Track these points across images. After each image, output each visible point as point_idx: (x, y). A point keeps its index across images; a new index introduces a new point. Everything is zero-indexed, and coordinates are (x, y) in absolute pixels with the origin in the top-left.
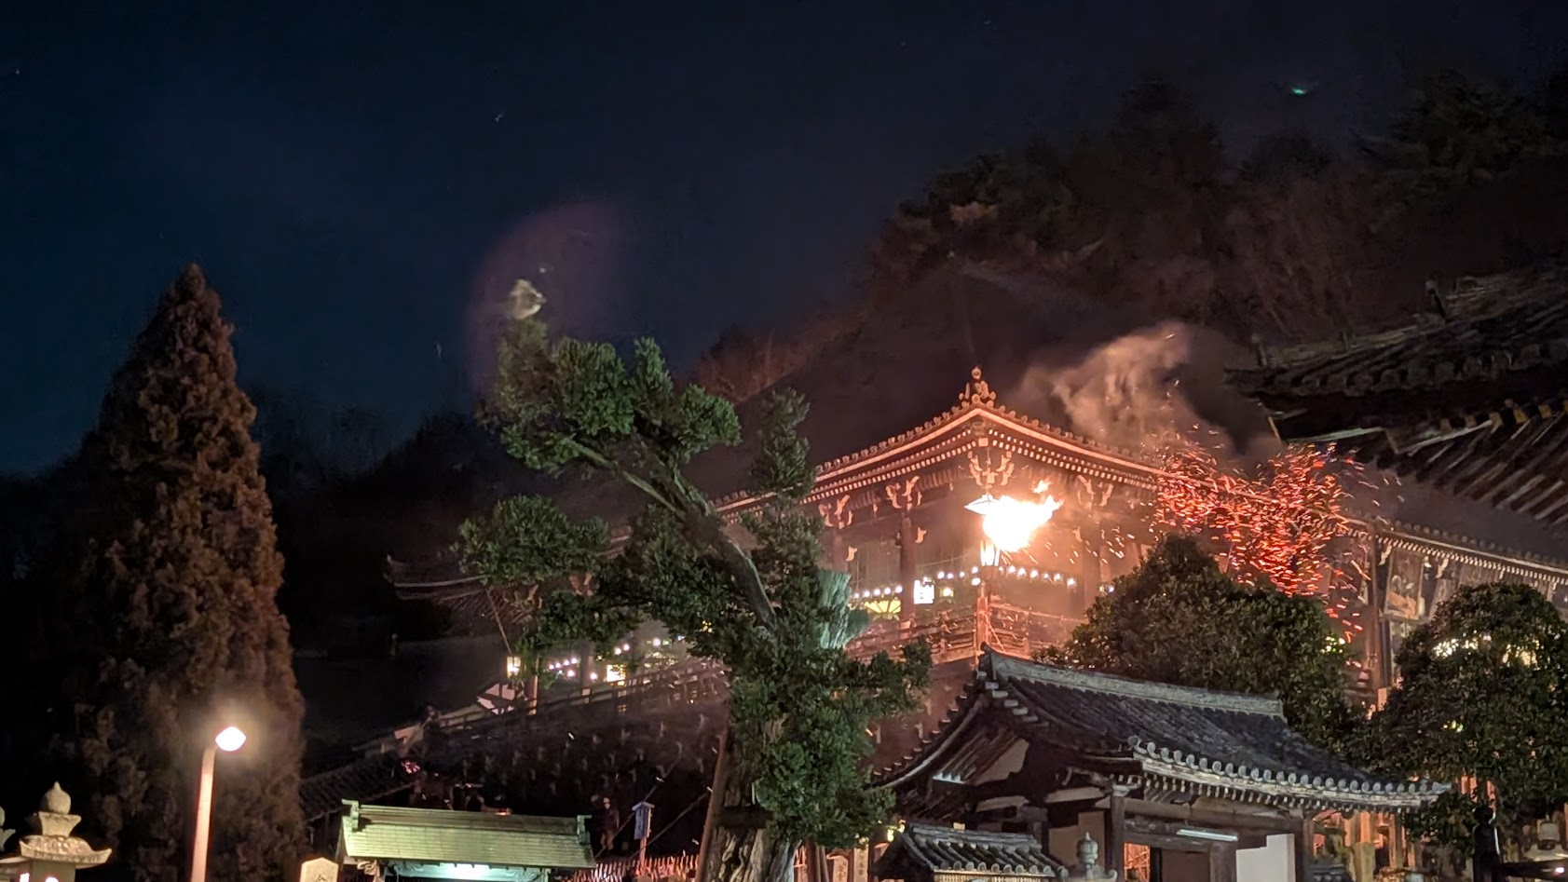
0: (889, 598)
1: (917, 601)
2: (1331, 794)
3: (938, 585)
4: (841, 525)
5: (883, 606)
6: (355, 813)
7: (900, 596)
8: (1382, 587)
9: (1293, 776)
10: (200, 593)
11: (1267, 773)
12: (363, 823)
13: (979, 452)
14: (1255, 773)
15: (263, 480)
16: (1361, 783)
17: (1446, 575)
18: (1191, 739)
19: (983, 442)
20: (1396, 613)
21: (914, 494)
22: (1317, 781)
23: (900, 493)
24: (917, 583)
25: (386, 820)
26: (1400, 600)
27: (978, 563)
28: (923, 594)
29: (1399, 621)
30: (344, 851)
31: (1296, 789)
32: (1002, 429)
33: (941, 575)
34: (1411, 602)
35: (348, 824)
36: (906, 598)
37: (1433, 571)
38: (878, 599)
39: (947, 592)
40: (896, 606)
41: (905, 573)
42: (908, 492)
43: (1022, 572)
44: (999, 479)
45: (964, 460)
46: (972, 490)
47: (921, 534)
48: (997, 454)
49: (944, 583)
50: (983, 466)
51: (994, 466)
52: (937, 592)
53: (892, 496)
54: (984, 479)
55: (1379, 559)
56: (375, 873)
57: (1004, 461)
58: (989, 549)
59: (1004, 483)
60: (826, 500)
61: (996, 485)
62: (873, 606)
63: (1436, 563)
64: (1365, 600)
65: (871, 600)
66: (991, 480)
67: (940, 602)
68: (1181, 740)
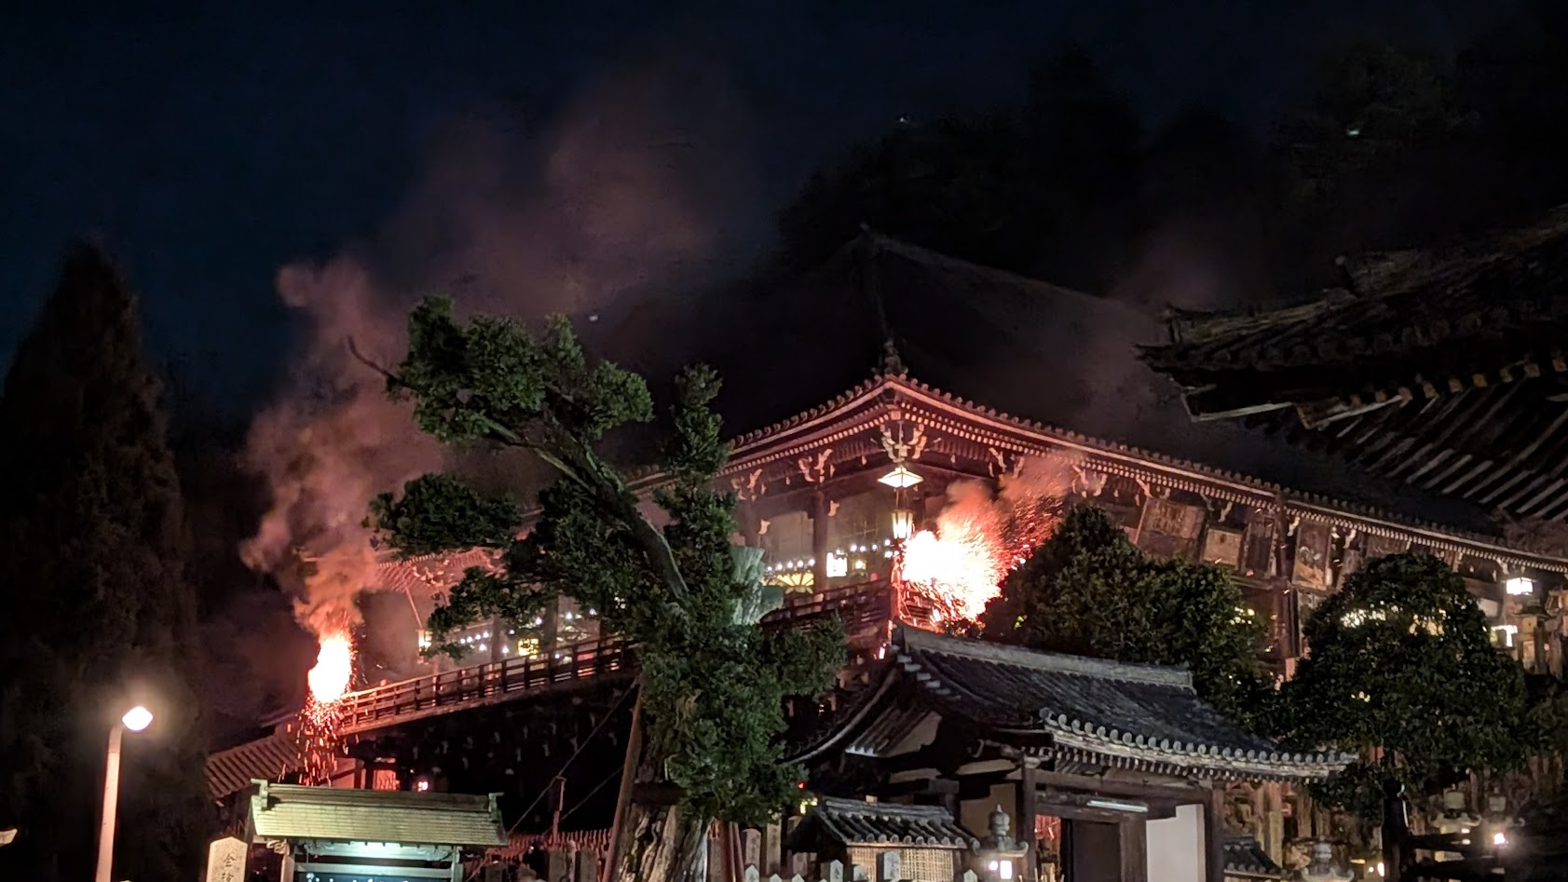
0: (802, 571)
1: (830, 573)
2: (1240, 765)
3: (851, 558)
4: (754, 498)
5: (796, 579)
6: (264, 793)
7: (813, 569)
8: (1291, 555)
9: (1202, 748)
10: (107, 568)
11: (1177, 744)
12: (272, 801)
13: (889, 423)
14: (1165, 744)
15: (171, 454)
16: (1269, 752)
17: (1354, 545)
18: (1102, 712)
19: (896, 416)
20: (1304, 584)
21: (826, 468)
22: (1226, 751)
23: (812, 466)
24: (830, 556)
25: (294, 798)
26: (1308, 570)
27: (891, 536)
28: (836, 566)
29: (1309, 591)
30: (253, 831)
31: (1206, 760)
32: (915, 402)
33: (853, 548)
34: (1318, 573)
35: (257, 803)
36: (818, 571)
37: (1341, 542)
38: (791, 572)
39: (860, 565)
40: (808, 579)
41: (818, 546)
42: (821, 465)
44: (911, 452)
45: (876, 433)
46: (885, 463)
47: (834, 506)
48: (909, 427)
49: (857, 555)
50: (895, 438)
51: (906, 441)
52: (849, 564)
53: (805, 469)
54: (896, 452)
55: (1287, 530)
56: (283, 849)
57: (916, 434)
58: (902, 521)
59: (916, 456)
60: (739, 474)
61: (908, 459)
62: (786, 579)
63: (1343, 533)
64: (1273, 571)
65: (784, 573)
66: (903, 453)
67: (853, 575)
68: (1092, 712)
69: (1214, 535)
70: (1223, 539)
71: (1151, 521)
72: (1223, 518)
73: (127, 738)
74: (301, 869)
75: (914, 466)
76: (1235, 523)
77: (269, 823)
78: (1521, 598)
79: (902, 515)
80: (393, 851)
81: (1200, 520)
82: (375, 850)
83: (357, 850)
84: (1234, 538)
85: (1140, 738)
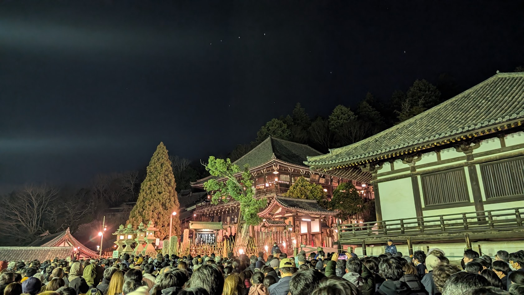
0: (262, 186)
1: (266, 186)
2: (323, 213)
3: (269, 184)
4: (255, 176)
5: (262, 187)
6: (191, 223)
7: (264, 186)
8: (332, 181)
9: (318, 211)
10: (164, 189)
11: (314, 211)
12: (192, 224)
13: (274, 165)
14: (313, 211)
15: (173, 172)
16: (327, 211)
17: (341, 180)
18: (304, 206)
19: (275, 164)
20: (334, 185)
21: (265, 171)
22: (321, 212)
23: (263, 171)
24: (266, 183)
25: (195, 223)
26: (334, 184)
27: (275, 181)
28: (267, 185)
29: (335, 186)
30: (190, 228)
31: (318, 213)
32: (277, 162)
33: (270, 182)
34: (336, 184)
35: (190, 224)
36: (265, 186)
37: (339, 179)
38: (261, 186)
39: (271, 185)
40: (263, 187)
41: (265, 182)
42: (264, 171)
43: (281, 182)
44: (277, 169)
45: (272, 166)
46: (273, 170)
47: (267, 177)
48: (277, 165)
49: (270, 183)
50: (275, 167)
51: (276, 167)
52: (269, 185)
53: (263, 172)
54: (275, 169)
55: (331, 178)
56: (194, 230)
57: (278, 166)
58: (276, 179)
59: (278, 169)
60: (253, 172)
61: (277, 170)
62: (260, 187)
63: (339, 178)
64: (330, 184)
65: (260, 186)
66: (276, 169)
67: (270, 186)
68: (303, 207)
69: (321, 179)
70: (322, 180)
71: (312, 177)
72: (322, 177)
73: (173, 216)
74: (196, 233)
75: (278, 171)
76: (324, 177)
77: (191, 227)
78: (364, 187)
79: (276, 178)
80: (208, 230)
81: (319, 177)
82: (206, 230)
83: (203, 230)
84: (324, 179)
85: (309, 210)
